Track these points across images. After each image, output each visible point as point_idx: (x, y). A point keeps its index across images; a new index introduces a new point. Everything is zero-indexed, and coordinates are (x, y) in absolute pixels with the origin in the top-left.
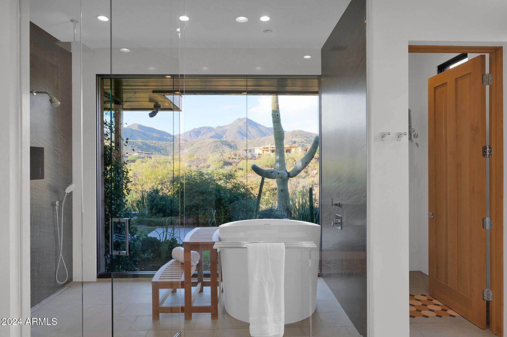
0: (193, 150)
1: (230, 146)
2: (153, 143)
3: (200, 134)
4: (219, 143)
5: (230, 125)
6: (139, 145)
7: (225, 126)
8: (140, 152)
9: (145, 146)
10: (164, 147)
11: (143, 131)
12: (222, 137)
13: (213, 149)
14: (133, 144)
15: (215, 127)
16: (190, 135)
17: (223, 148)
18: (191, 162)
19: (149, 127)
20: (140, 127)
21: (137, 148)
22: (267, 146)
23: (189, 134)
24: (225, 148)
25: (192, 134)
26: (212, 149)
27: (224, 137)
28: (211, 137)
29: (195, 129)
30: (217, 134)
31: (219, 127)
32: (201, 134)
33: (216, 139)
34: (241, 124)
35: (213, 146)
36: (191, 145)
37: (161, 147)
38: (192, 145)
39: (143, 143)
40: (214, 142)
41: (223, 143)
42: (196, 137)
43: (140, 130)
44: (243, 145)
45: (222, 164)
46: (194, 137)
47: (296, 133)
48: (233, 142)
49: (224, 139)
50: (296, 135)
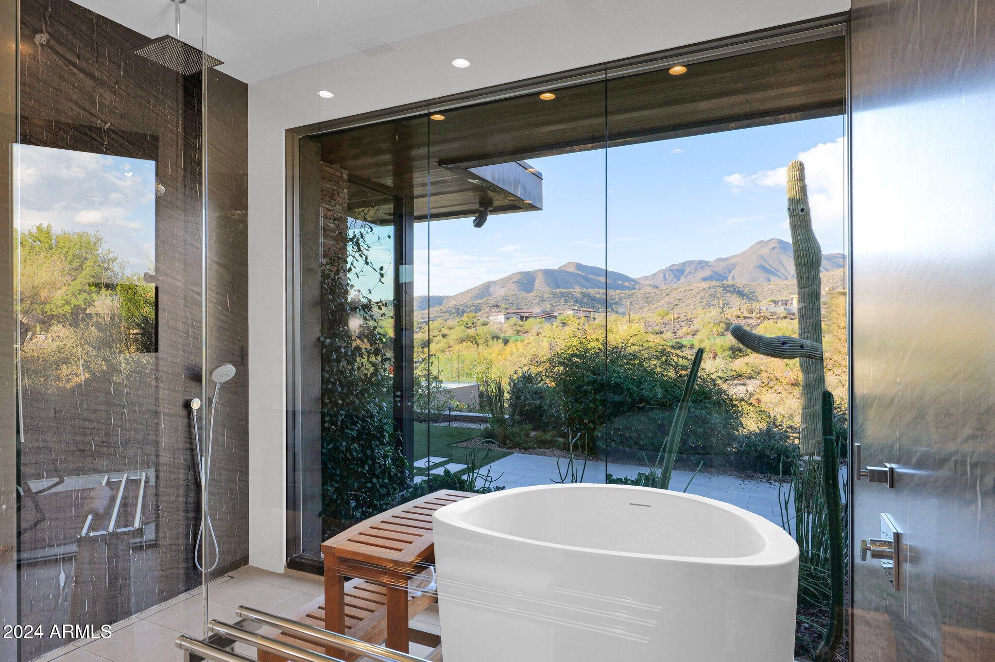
0: (670, 303)
1: (741, 294)
2: (599, 294)
3: (683, 275)
4: (720, 290)
5: (743, 254)
6: (576, 298)
7: (732, 257)
8: (576, 308)
9: (587, 298)
10: (617, 300)
11: (584, 274)
12: (726, 279)
13: (708, 301)
14: (567, 297)
15: (712, 260)
16: (665, 276)
17: (726, 298)
18: (664, 326)
19: (592, 267)
20: (579, 266)
21: (573, 302)
23: (662, 276)
24: (731, 298)
25: (667, 275)
26: (705, 301)
27: (730, 278)
28: (705, 279)
29: (673, 265)
30: (715, 272)
31: (720, 259)
32: (685, 274)
33: (714, 283)
34: (765, 251)
35: (708, 295)
36: (665, 294)
37: (613, 300)
38: (668, 294)
39: (584, 293)
40: (710, 288)
41: (728, 289)
42: (675, 280)
43: (579, 273)
44: (770, 292)
45: (722, 328)
46: (672, 280)
48: (748, 286)
49: (730, 282)
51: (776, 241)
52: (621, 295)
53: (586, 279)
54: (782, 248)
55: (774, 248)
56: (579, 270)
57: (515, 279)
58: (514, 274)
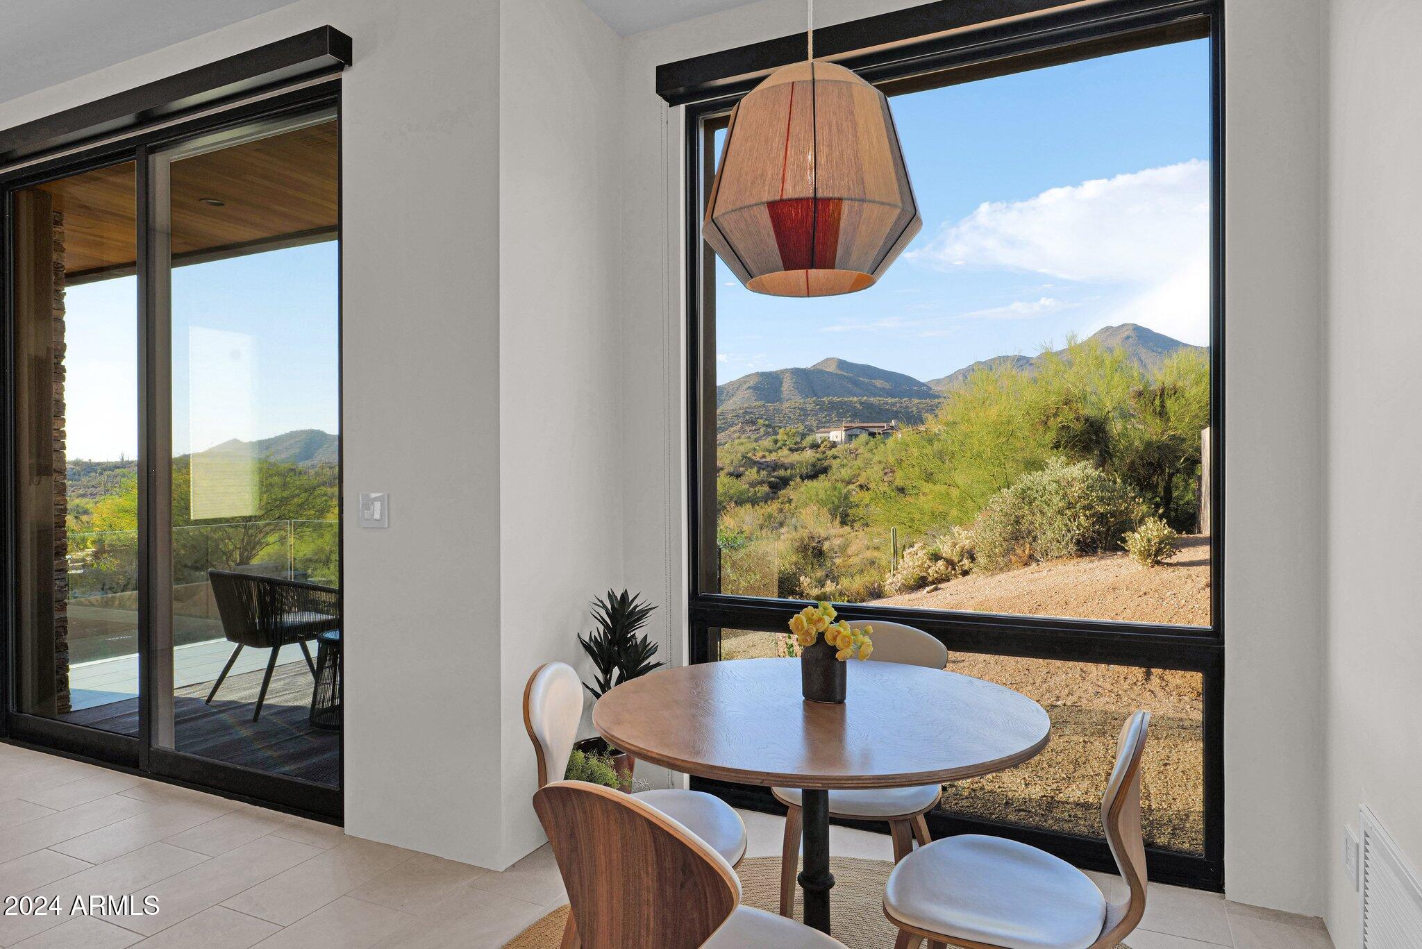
2: (887, 404)
11: (851, 376)
16: (966, 379)
19: (862, 365)
20: (842, 364)
25: (969, 378)
29: (978, 363)
43: (844, 374)
51: (1131, 328)
52: (921, 406)
53: (855, 383)
54: (1140, 338)
55: (1128, 337)
56: (841, 369)
57: (751, 384)
58: (749, 376)
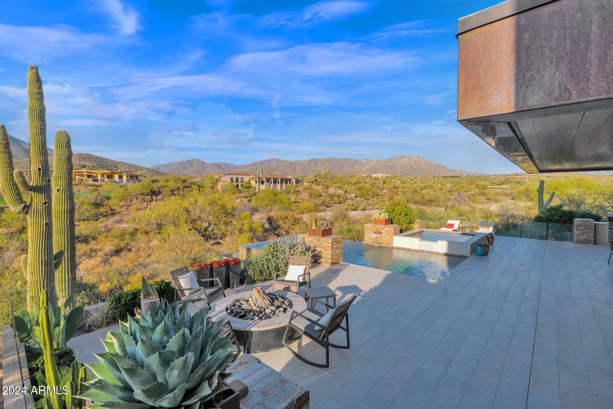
22: (82, 170)
47: (84, 156)
50: (84, 158)
